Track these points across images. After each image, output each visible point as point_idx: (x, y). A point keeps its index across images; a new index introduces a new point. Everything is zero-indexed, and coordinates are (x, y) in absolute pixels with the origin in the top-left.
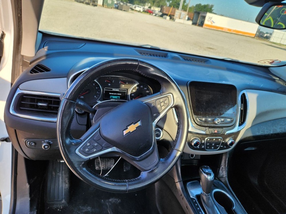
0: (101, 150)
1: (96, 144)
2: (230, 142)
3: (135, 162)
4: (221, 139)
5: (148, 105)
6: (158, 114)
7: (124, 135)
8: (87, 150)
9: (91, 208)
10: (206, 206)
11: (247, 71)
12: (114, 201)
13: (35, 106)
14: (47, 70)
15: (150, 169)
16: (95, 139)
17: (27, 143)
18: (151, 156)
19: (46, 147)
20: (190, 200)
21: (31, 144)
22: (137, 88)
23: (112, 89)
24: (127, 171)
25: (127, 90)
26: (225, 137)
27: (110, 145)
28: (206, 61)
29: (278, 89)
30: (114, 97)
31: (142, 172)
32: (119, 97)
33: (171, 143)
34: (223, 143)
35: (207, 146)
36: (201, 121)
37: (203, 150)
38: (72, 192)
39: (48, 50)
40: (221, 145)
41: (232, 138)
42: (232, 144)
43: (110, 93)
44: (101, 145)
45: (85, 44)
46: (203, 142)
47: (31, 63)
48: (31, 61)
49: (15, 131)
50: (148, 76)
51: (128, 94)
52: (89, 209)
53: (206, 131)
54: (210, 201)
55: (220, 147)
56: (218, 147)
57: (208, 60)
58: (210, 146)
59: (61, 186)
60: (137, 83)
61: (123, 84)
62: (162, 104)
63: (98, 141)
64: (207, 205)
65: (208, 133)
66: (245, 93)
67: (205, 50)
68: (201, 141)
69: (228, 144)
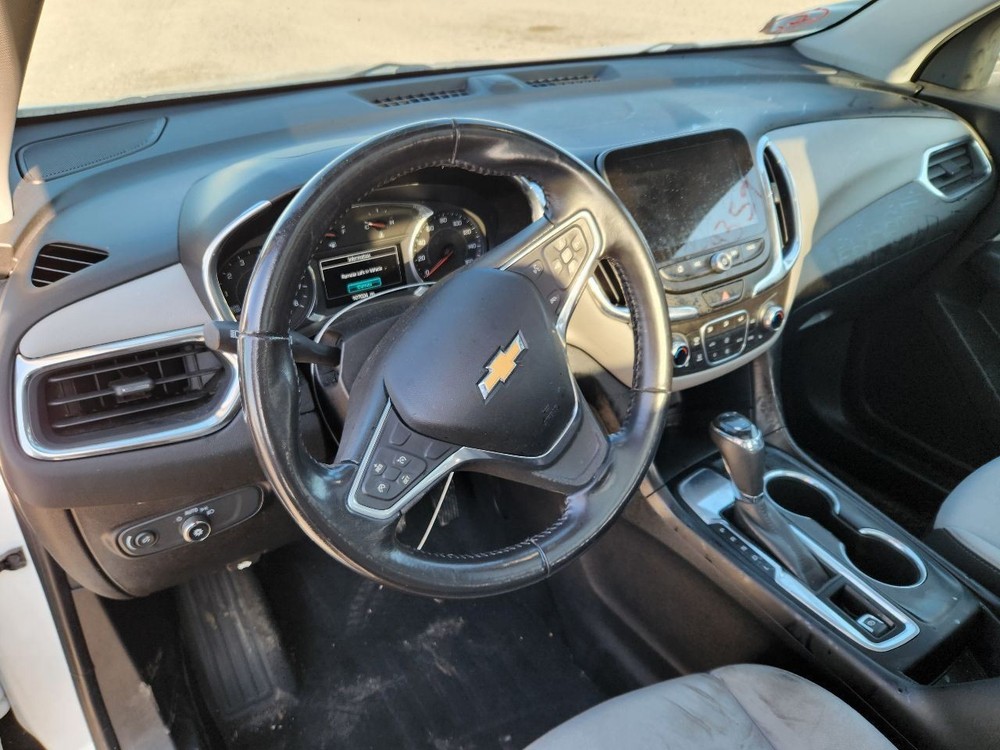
0: (424, 473)
1: (402, 460)
2: (772, 316)
3: (537, 474)
4: (744, 314)
5: (522, 273)
6: (561, 292)
7: (485, 397)
8: (381, 487)
9: (379, 678)
10: (762, 531)
11: (738, 73)
12: (444, 630)
13: (102, 403)
14: (96, 256)
15: (591, 480)
16: (391, 442)
17: (125, 544)
18: (580, 436)
19: (198, 532)
20: (711, 533)
21: (140, 541)
22: (428, 229)
23: (346, 260)
24: (451, 521)
25: (399, 245)
26: (751, 304)
27: (448, 446)
28: (598, 74)
29: (851, 105)
30: (360, 285)
31: (568, 498)
32: (379, 279)
33: (598, 378)
34: (752, 326)
35: (710, 350)
36: (675, 276)
37: (703, 366)
38: (293, 654)
39: (47, 181)
40: (749, 335)
41: (772, 303)
42: (777, 320)
43: (344, 277)
44: (419, 458)
45: (163, 121)
46: (696, 341)
47: (15, 249)
48: (13, 242)
49: (69, 513)
50: (496, 173)
51: (405, 262)
52: (373, 685)
53: (697, 304)
54: (770, 515)
55: (748, 342)
56: (742, 343)
57: (605, 68)
58: (718, 346)
59: (250, 650)
60: (424, 213)
61: (379, 229)
62: (567, 256)
63: (403, 448)
64: (766, 527)
65: (705, 309)
66: (769, 144)
67: (528, 38)
68: (691, 342)
69: (768, 323)
